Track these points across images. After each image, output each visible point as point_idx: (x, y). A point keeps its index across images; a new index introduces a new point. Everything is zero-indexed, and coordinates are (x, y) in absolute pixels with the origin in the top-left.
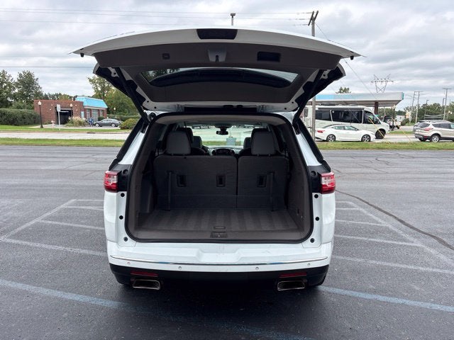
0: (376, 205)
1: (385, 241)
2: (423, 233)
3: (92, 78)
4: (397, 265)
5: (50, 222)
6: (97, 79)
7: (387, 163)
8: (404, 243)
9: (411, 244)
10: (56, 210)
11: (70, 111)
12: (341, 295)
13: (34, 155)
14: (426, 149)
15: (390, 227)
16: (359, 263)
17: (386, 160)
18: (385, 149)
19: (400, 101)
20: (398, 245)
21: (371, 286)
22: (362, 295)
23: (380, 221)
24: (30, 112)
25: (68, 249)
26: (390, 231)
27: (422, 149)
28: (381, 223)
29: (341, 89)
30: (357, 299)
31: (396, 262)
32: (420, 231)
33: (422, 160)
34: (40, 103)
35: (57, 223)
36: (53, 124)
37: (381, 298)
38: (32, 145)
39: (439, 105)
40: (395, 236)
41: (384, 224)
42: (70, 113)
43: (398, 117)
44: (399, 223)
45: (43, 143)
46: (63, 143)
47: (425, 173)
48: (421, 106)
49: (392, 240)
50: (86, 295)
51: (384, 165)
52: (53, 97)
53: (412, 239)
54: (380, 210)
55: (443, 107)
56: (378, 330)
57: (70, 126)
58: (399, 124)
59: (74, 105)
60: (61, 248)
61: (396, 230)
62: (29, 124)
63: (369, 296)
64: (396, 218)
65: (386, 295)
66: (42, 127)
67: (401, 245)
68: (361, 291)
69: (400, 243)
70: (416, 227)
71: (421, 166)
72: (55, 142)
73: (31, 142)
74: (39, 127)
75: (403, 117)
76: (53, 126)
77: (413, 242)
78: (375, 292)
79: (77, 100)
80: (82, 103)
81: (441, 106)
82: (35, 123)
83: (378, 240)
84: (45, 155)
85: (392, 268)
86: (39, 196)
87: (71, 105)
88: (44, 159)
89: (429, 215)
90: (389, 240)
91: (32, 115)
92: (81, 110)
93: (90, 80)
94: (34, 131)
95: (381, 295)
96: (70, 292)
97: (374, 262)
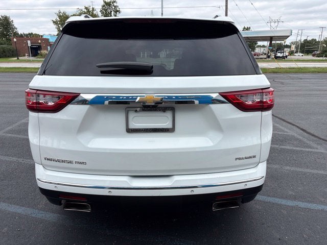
0: (280, 116)
1: (294, 148)
2: (323, 140)
3: (55, 20)
4: (308, 170)
5: (10, 135)
6: (59, 21)
7: (282, 83)
8: (310, 150)
9: (316, 150)
10: (17, 124)
11: (39, 46)
12: (265, 202)
13: (9, 80)
14: (309, 72)
15: (296, 135)
16: (276, 169)
17: (280, 81)
18: (279, 73)
19: (289, 36)
20: (306, 151)
21: (291, 193)
22: (284, 202)
23: (286, 130)
24: (9, 47)
25: (20, 160)
26: (297, 139)
27: (306, 72)
28: (287, 132)
29: (244, 28)
30: (280, 205)
31: (307, 167)
32: (320, 139)
33: (308, 80)
34: (15, 40)
35: (15, 136)
36: (26, 57)
37: (302, 205)
38: (8, 72)
39: (316, 40)
40: (301, 143)
41: (291, 133)
42: (39, 48)
43: (285, 49)
44: (301, 131)
45: (18, 71)
46: (33, 70)
47: (313, 90)
48: (302, 41)
49: (299, 147)
50: (28, 207)
51: (280, 85)
52: (27, 35)
53: (315, 146)
54: (284, 120)
55: (319, 42)
56: (306, 240)
57: (40, 58)
58: (287, 54)
59: (42, 41)
60: (15, 159)
61: (301, 138)
62: (9, 57)
63: (290, 203)
64: (298, 127)
65: (305, 202)
66: (18, 59)
67: (309, 152)
68: (282, 198)
69: (307, 150)
70: (317, 135)
71: (308, 85)
72: (27, 70)
73: (8, 70)
74: (16, 58)
75: (289, 50)
76: (26, 58)
77: (317, 148)
78: (295, 198)
79: (44, 37)
80: (48, 39)
81: (317, 40)
82: (13, 56)
83: (288, 147)
84: (17, 80)
85: (305, 174)
86: (5, 113)
87: (40, 41)
88: (16, 83)
89: (324, 124)
90: (297, 147)
91: (10, 50)
92: (48, 46)
93: (54, 22)
94: (12, 62)
95: (300, 201)
96: (14, 204)
97: (288, 168)
